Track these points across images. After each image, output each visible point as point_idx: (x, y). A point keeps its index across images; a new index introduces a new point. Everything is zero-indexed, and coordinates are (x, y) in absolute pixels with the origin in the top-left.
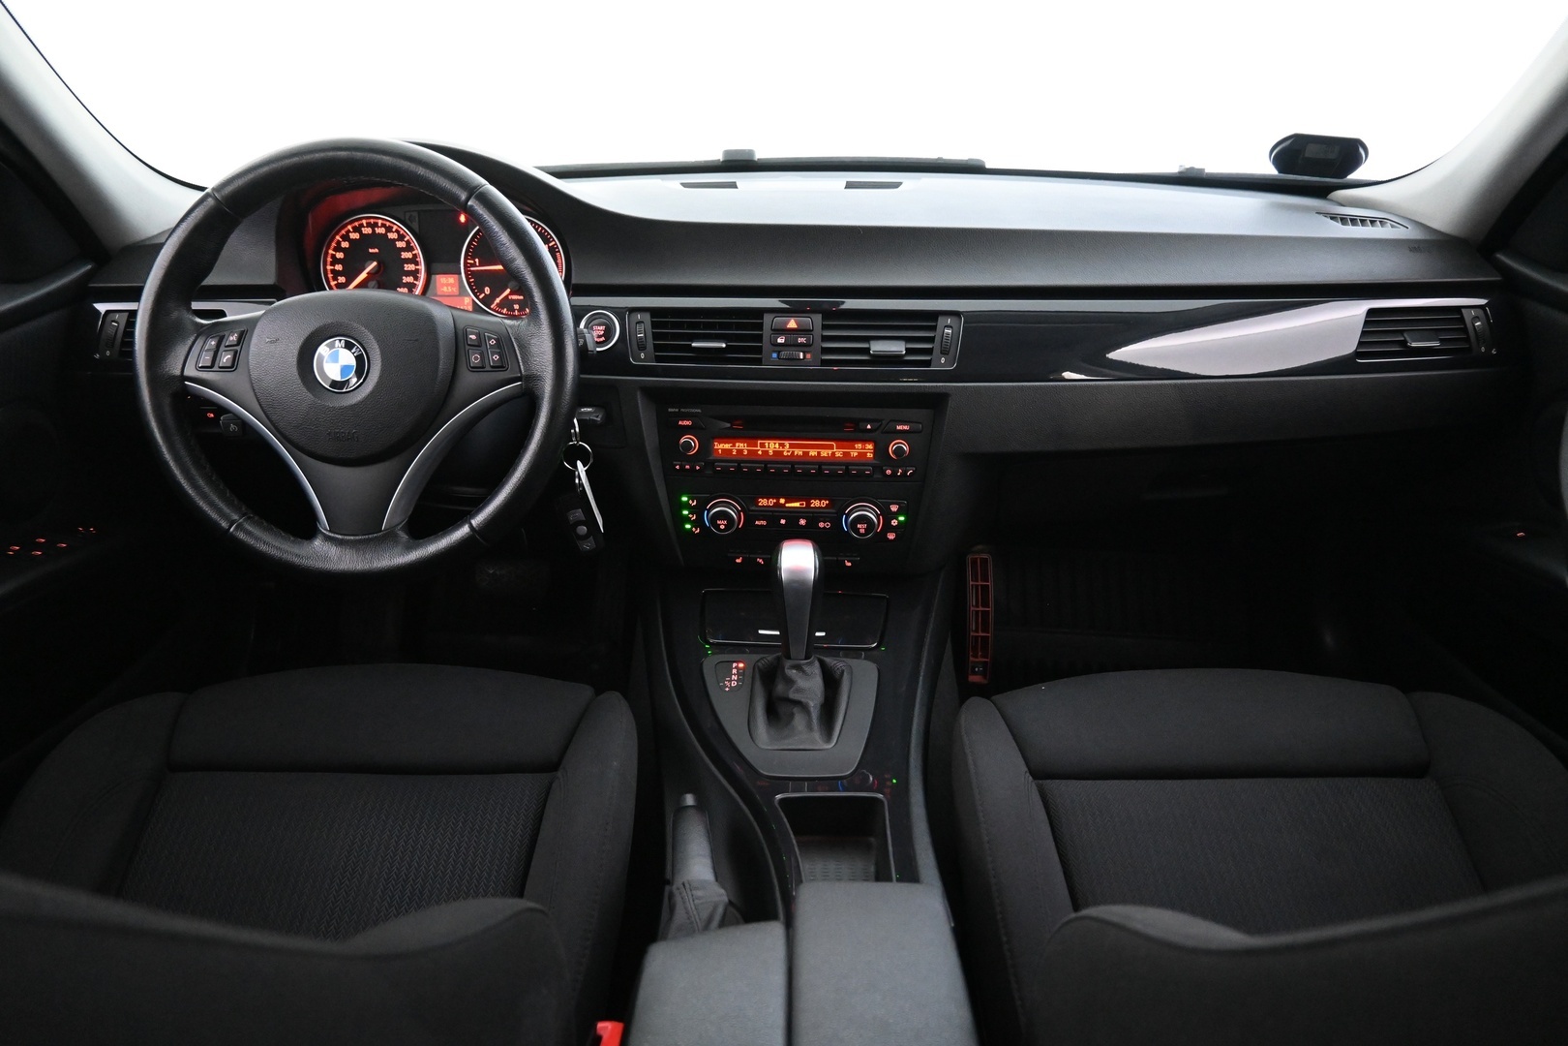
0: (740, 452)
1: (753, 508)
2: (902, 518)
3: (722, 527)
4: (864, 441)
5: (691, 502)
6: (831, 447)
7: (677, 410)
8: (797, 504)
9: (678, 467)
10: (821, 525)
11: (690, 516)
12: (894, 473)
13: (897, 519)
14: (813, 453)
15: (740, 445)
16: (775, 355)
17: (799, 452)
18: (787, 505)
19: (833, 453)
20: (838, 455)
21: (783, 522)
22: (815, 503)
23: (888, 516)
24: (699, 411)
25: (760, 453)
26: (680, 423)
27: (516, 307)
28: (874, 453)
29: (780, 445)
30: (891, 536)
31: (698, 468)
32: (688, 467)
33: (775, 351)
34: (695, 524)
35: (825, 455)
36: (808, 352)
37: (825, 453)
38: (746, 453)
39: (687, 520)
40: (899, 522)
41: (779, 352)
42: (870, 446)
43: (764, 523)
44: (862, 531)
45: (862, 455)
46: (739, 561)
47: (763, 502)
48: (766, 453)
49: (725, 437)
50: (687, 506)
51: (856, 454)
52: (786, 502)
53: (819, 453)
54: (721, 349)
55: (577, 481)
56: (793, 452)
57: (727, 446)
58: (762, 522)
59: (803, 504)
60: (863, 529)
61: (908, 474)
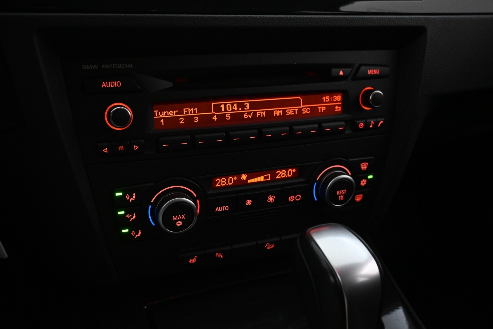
0: (189, 119)
1: (210, 192)
2: (370, 177)
3: (179, 224)
4: (331, 92)
5: (128, 197)
6: (297, 103)
7: (96, 67)
8: (261, 179)
9: (106, 150)
10: (291, 199)
11: (128, 216)
12: (367, 125)
13: (366, 178)
14: (278, 112)
15: (190, 111)
17: (261, 113)
18: (249, 181)
19: (300, 110)
20: (305, 111)
21: (249, 202)
22: (282, 174)
23: (358, 174)
24: (130, 66)
25: (215, 118)
26: (104, 85)
28: (343, 106)
29: (239, 105)
30: (360, 198)
31: (136, 148)
32: (121, 148)
35: (291, 113)
37: (291, 111)
38: (197, 120)
39: (124, 222)
40: (369, 180)
42: (338, 98)
43: (226, 208)
44: (341, 198)
45: (330, 109)
46: (192, 261)
47: (221, 182)
48: (222, 117)
49: (166, 104)
50: (122, 203)
51: (323, 109)
52: (248, 178)
53: (284, 111)
56: (255, 113)
57: (172, 114)
58: (223, 208)
59: (267, 177)
60: (342, 195)
61: (379, 126)
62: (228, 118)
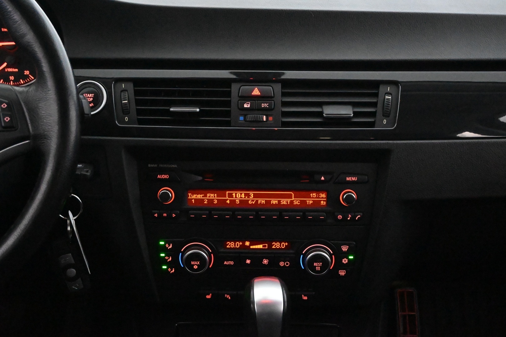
0: (211, 201)
1: (222, 250)
2: (351, 257)
3: (196, 267)
4: (318, 191)
5: (167, 246)
6: (290, 196)
7: (156, 166)
8: (260, 246)
9: (156, 215)
10: (282, 264)
11: (167, 258)
12: (345, 218)
13: (347, 258)
14: (274, 201)
15: (211, 196)
16: (242, 118)
17: (262, 201)
18: (251, 247)
19: (292, 202)
20: (296, 202)
21: (248, 261)
22: (276, 245)
23: (339, 255)
24: (175, 166)
25: (228, 202)
26: (159, 176)
27: (12, 78)
28: (327, 201)
29: (245, 195)
30: (342, 273)
31: (174, 215)
32: (165, 215)
33: (241, 115)
34: (169, 265)
35: (285, 203)
36: (271, 115)
37: (284, 202)
38: (216, 202)
39: (164, 261)
40: (349, 260)
41: (245, 116)
42: (323, 195)
43: (232, 263)
44: (318, 269)
45: (316, 203)
46: (208, 297)
47: (231, 245)
48: (233, 202)
49: (197, 189)
50: (164, 249)
51: (311, 202)
52: (251, 245)
53: (279, 201)
54: (196, 113)
55: (69, 228)
56: (257, 201)
57: (200, 196)
58: (229, 262)
59: (265, 246)
60: (319, 267)
61: (357, 219)
62: (238, 202)
